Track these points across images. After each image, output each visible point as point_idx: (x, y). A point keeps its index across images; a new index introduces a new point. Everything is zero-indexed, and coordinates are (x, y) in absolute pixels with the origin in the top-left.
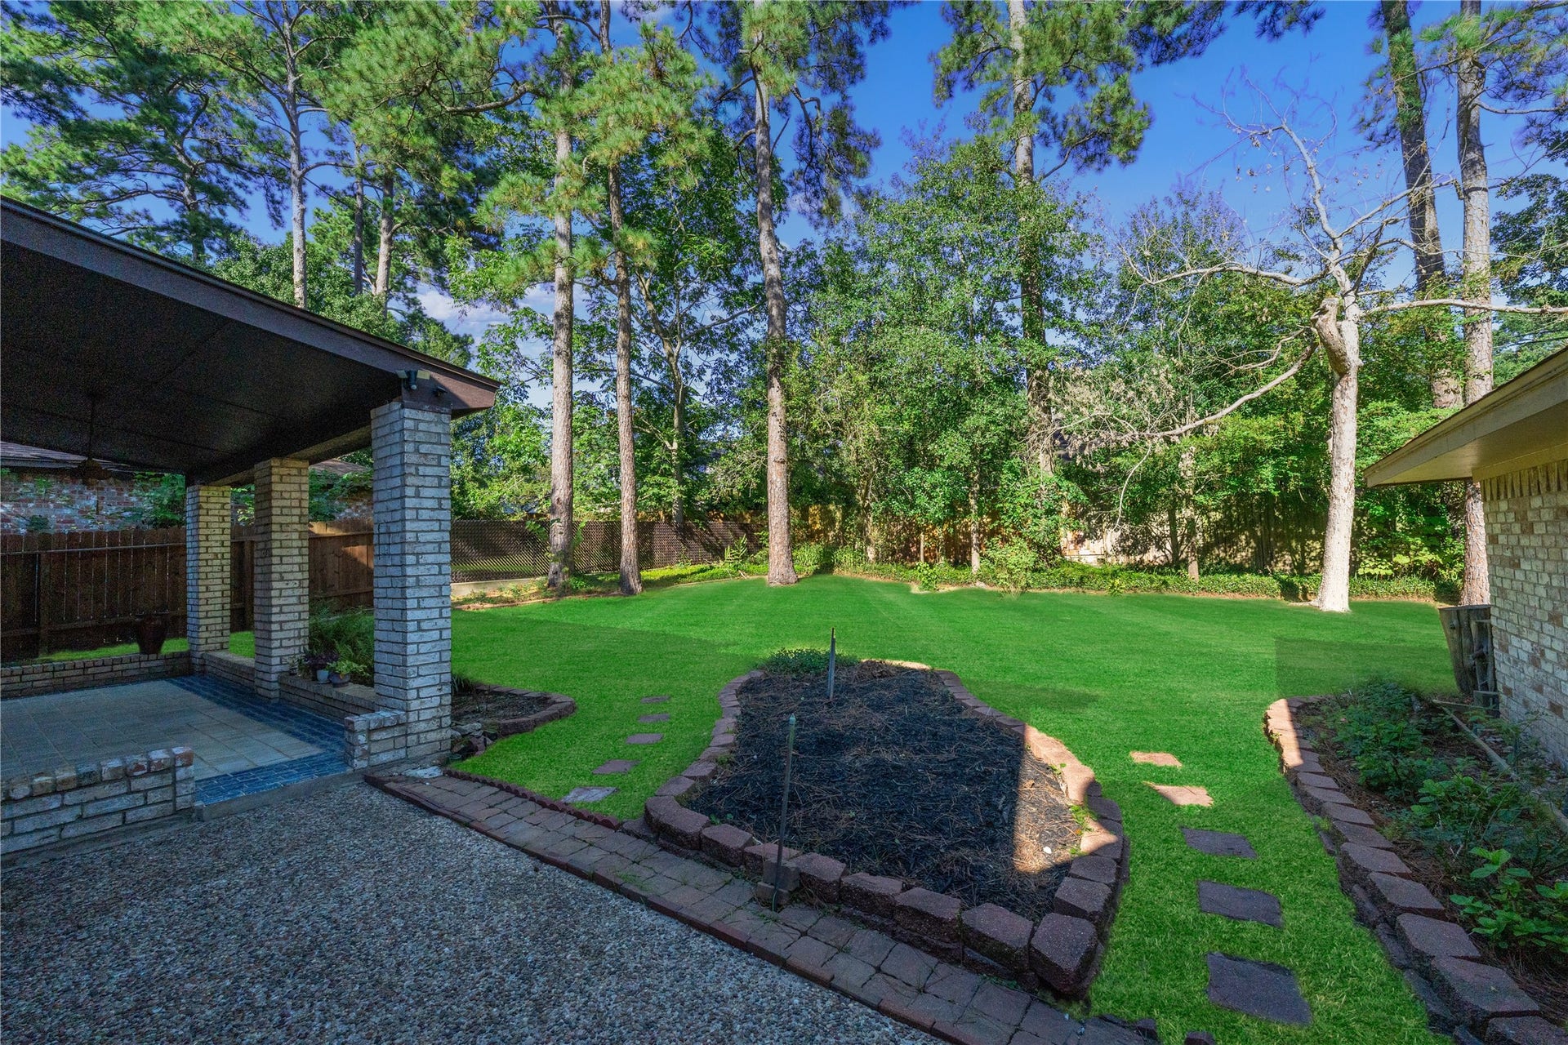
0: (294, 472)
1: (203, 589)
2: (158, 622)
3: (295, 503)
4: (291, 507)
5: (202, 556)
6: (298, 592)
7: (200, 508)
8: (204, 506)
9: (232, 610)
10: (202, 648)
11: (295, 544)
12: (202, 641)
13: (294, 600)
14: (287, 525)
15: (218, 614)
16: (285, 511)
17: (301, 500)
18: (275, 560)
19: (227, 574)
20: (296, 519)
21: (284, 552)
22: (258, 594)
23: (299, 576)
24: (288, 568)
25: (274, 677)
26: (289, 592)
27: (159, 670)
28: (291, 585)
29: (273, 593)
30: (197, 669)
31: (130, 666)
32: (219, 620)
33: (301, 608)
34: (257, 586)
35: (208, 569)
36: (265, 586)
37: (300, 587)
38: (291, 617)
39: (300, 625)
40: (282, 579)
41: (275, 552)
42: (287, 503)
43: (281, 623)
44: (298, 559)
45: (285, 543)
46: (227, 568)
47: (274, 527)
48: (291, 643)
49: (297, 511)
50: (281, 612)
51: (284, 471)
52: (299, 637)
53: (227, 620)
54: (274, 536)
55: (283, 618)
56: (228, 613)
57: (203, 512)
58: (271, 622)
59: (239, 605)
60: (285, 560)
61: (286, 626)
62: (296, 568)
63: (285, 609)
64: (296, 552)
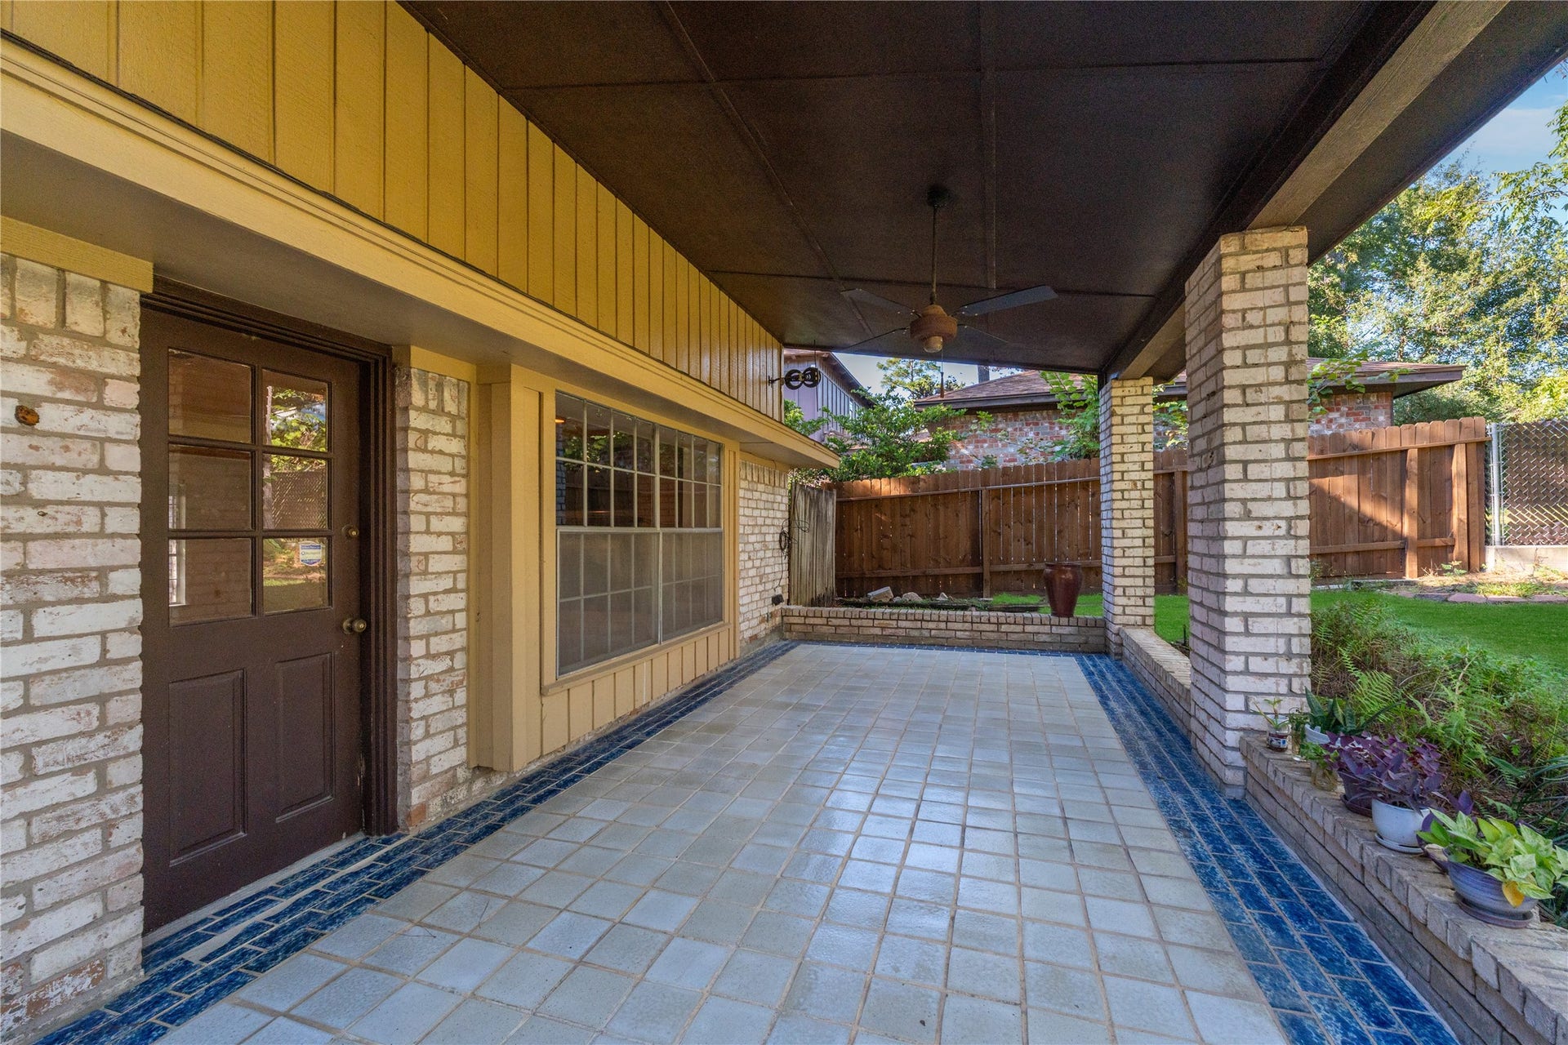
0: (1273, 259)
1: (1118, 533)
2: (1069, 576)
3: (1276, 335)
4: (1267, 345)
5: (1117, 486)
6: (1286, 547)
7: (1113, 414)
8: (1118, 410)
9: (1156, 565)
10: (1118, 620)
11: (1278, 432)
12: (1118, 610)
13: (1276, 566)
14: (1258, 387)
15: (1139, 572)
16: (1253, 356)
17: (1288, 326)
18: (1232, 471)
19: (1150, 513)
20: (1278, 373)
21: (1252, 452)
22: (1197, 546)
23: (1287, 509)
24: (1261, 490)
25: (1232, 738)
26: (1264, 547)
27: (1071, 639)
28: (1268, 529)
29: (1229, 547)
30: (1113, 647)
31: (1042, 629)
32: (1139, 582)
33: (1291, 586)
34: (1193, 529)
35: (1124, 505)
36: (1210, 529)
37: (1290, 535)
38: (1266, 605)
39: (1290, 626)
40: (1248, 516)
41: (1231, 452)
42: (1256, 336)
43: (1246, 616)
44: (1284, 470)
45: (1253, 432)
46: (1149, 504)
47: (1230, 396)
48: (1268, 666)
49: (1280, 354)
50: (1246, 592)
51: (1248, 262)
52: (1289, 656)
53: (1150, 582)
54: (1229, 416)
55: (1250, 605)
56: (1151, 572)
57: (1116, 420)
58: (1224, 614)
59: (1170, 559)
60: (1254, 471)
61: (1257, 626)
62: (1280, 490)
63: (1255, 585)
64: (1278, 451)
